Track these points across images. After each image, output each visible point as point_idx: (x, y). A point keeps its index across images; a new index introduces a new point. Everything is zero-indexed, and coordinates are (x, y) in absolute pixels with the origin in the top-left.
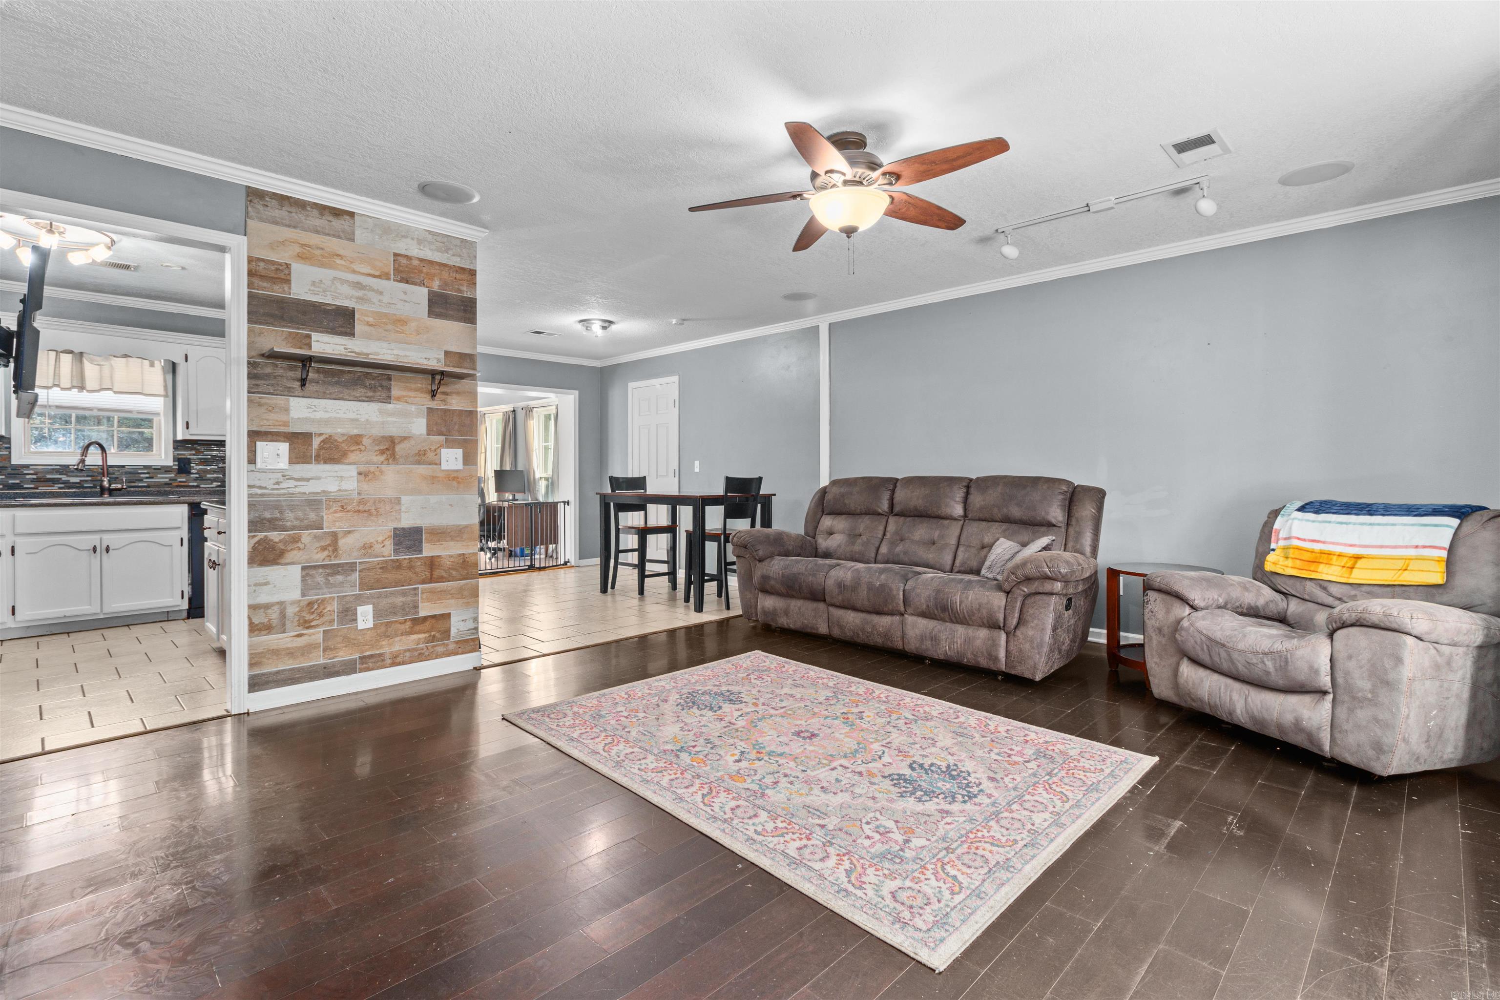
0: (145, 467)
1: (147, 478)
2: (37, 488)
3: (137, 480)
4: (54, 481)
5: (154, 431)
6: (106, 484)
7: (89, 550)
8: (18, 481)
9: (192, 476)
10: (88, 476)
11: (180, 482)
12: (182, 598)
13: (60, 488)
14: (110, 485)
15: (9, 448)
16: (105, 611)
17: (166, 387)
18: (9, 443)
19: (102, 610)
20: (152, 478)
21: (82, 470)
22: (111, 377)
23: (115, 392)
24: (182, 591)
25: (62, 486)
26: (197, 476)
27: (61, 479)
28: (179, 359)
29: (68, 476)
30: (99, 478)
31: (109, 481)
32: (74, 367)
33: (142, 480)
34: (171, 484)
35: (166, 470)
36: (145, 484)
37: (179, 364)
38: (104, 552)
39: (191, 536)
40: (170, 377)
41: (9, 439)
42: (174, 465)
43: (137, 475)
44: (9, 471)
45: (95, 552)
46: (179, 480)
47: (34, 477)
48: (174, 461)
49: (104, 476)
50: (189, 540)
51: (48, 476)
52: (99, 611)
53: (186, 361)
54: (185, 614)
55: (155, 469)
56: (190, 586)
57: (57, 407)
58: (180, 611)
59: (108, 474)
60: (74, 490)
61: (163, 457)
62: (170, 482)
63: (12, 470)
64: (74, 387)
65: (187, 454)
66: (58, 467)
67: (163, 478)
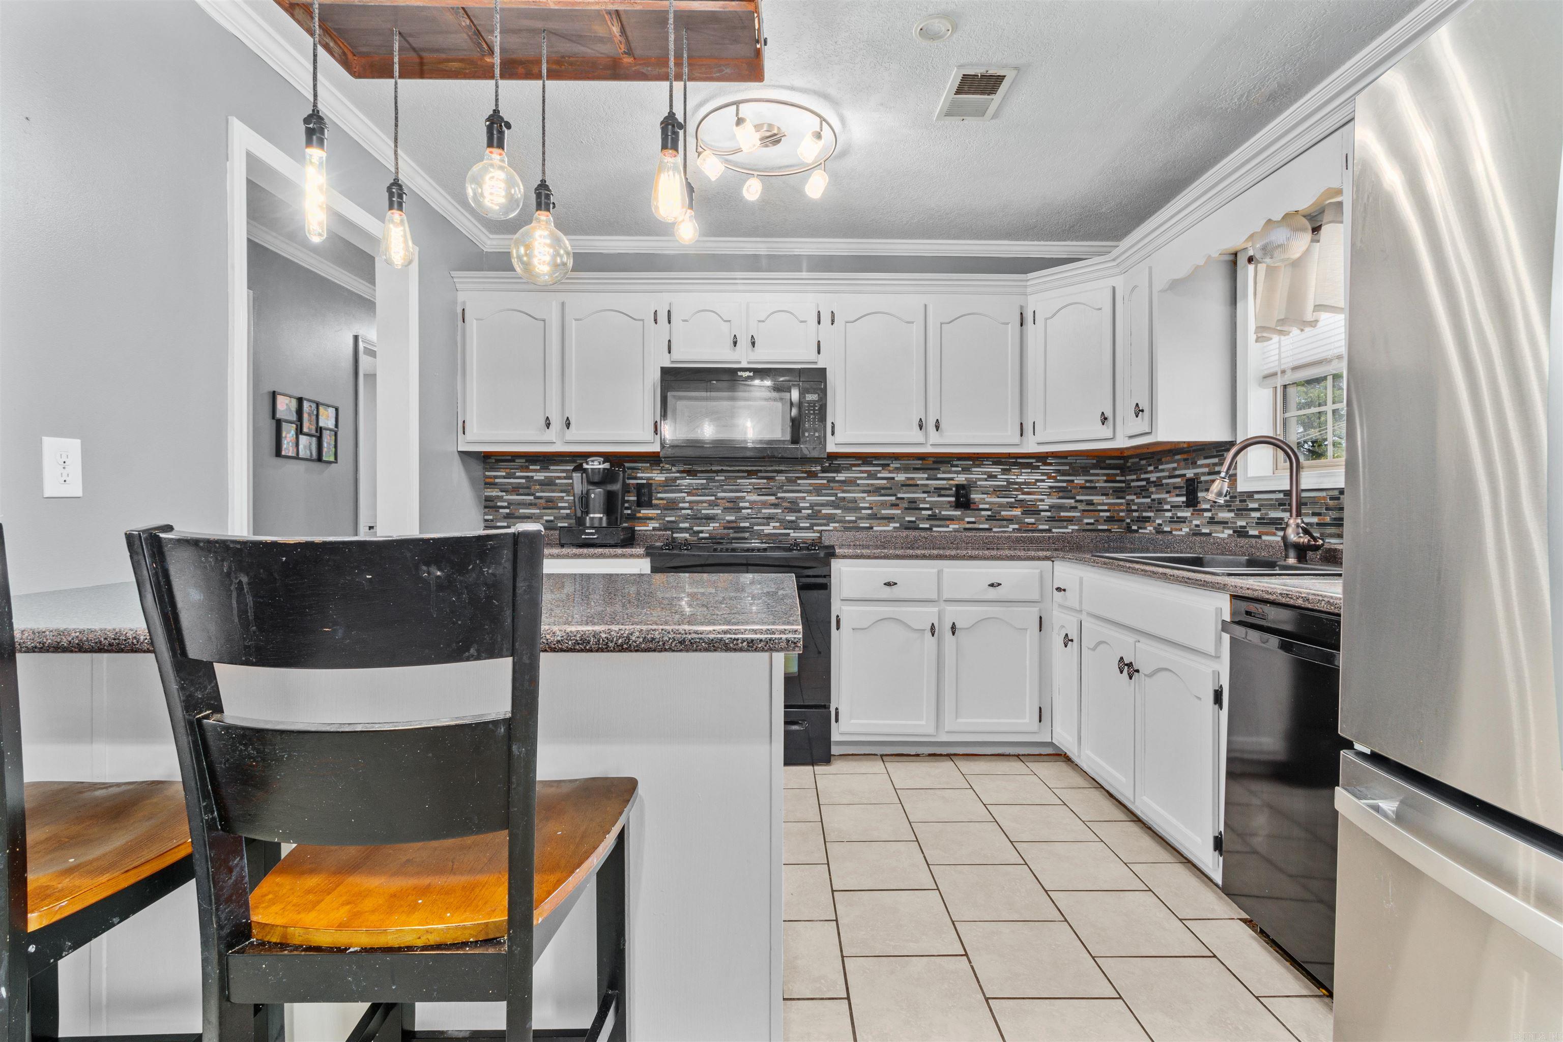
6: (1290, 533)
44: (1238, 504)
47: (1259, 514)
63: (1240, 501)
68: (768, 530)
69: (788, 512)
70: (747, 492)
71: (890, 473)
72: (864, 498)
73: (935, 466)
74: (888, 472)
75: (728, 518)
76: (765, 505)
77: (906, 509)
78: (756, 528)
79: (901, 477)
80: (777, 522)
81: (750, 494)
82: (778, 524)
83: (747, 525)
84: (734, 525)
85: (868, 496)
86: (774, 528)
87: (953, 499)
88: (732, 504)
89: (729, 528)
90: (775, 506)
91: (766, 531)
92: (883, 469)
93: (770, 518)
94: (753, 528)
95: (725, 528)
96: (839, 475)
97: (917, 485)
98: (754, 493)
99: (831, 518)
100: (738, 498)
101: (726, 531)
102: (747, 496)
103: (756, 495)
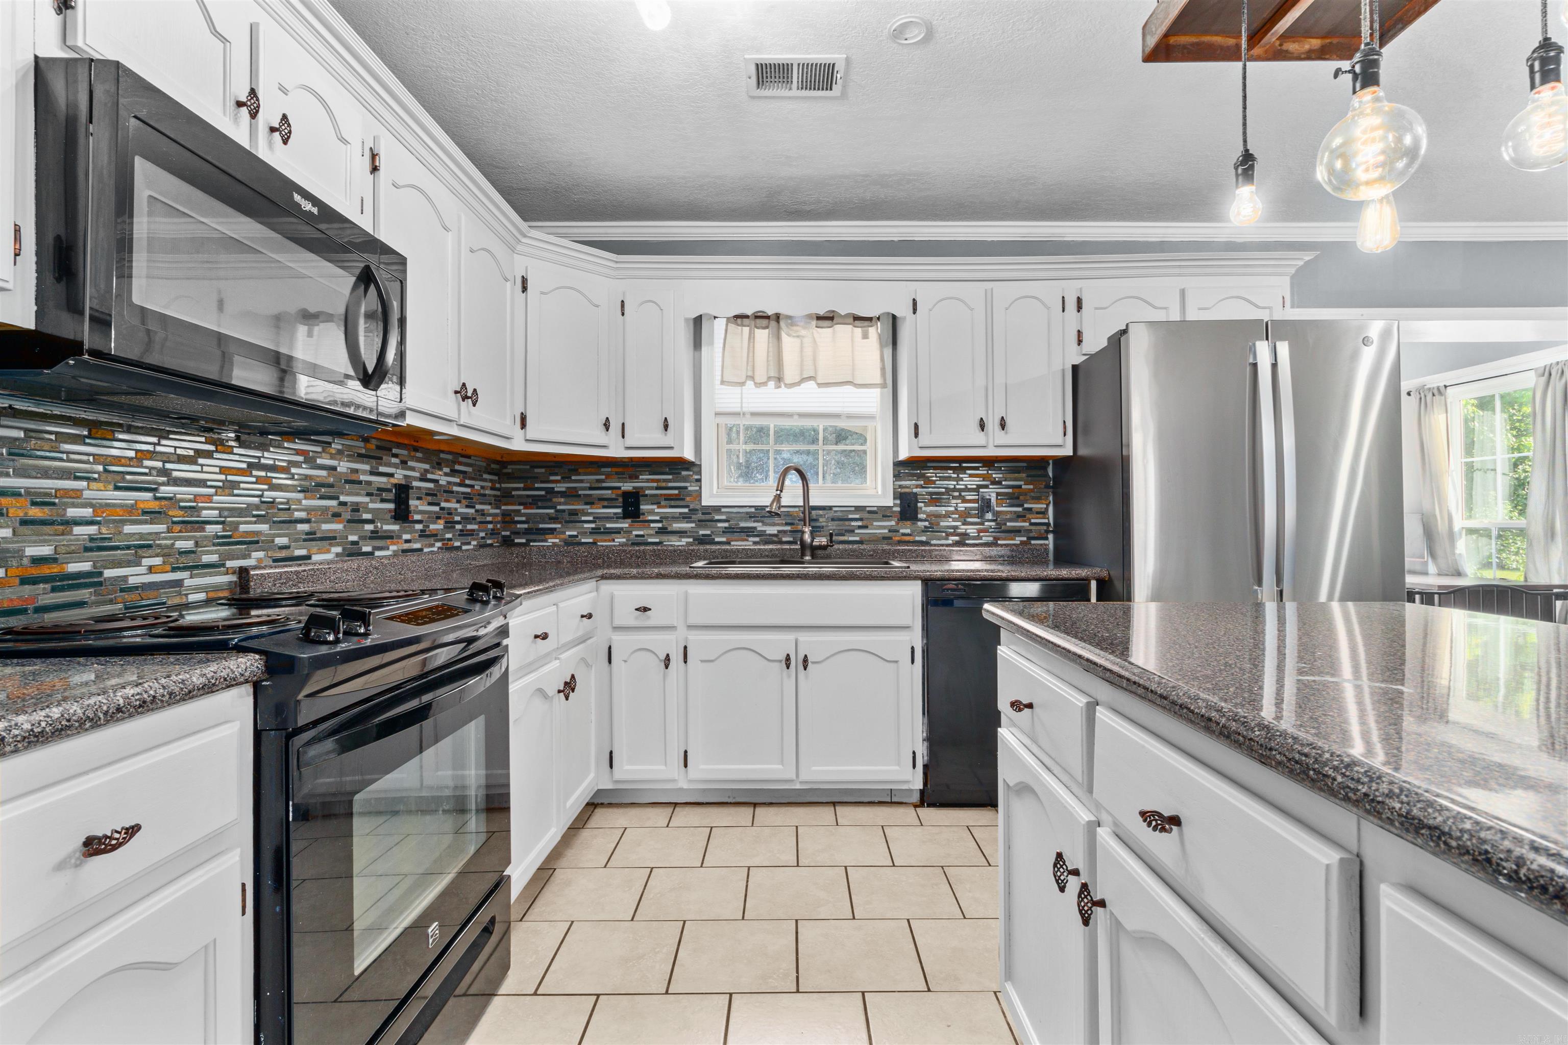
0: (858, 509)
1: (860, 527)
2: (728, 543)
3: (847, 531)
4: (749, 532)
5: (868, 447)
6: (807, 537)
7: (781, 661)
8: (708, 532)
9: (920, 523)
10: (787, 524)
11: (904, 535)
12: (914, 766)
13: (755, 543)
14: (812, 541)
15: (699, 480)
16: (804, 777)
17: (883, 369)
18: (700, 473)
19: (797, 775)
20: (865, 527)
21: (777, 514)
22: (815, 360)
23: (820, 385)
24: (914, 753)
25: (757, 539)
26: (927, 524)
27: (755, 528)
28: (902, 310)
29: (764, 524)
30: (800, 527)
31: (812, 533)
32: (771, 344)
33: (853, 531)
34: (890, 538)
35: (883, 513)
36: (857, 539)
37: (905, 318)
38: (801, 667)
39: (927, 644)
40: (888, 352)
41: (700, 466)
42: (895, 505)
43: (847, 523)
44: (700, 516)
45: (788, 668)
46: (902, 531)
47: (726, 525)
48: (895, 498)
49: (805, 525)
50: (923, 651)
51: (743, 524)
52: (794, 777)
53: (915, 311)
54: (916, 798)
55: (870, 512)
56: (926, 744)
57: (754, 414)
58: (911, 790)
59: (811, 520)
60: (771, 547)
61: (880, 493)
62: (890, 534)
63: (703, 514)
64: (769, 378)
65: (911, 485)
66: (753, 510)
67: (880, 528)
68: (136, 575)
69: (180, 531)
70: (88, 479)
71: (332, 458)
72: (299, 501)
73: (378, 453)
74: (328, 456)
75: (31, 551)
76: (130, 513)
77: (349, 521)
78: (108, 573)
79: (343, 466)
80: (157, 556)
81: (94, 485)
82: (158, 561)
83: (86, 566)
84: (55, 569)
85: (305, 498)
86: (151, 569)
87: (391, 506)
88: (46, 509)
89: (34, 581)
90: (153, 515)
91: (132, 581)
92: (324, 451)
93: (143, 547)
94: (100, 574)
95: (24, 581)
96: (266, 454)
97: (360, 482)
98: (107, 482)
99: (253, 542)
100: (66, 493)
101: (27, 588)
102: (88, 488)
103: (111, 487)
